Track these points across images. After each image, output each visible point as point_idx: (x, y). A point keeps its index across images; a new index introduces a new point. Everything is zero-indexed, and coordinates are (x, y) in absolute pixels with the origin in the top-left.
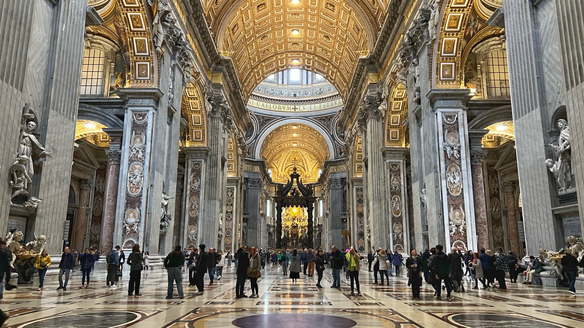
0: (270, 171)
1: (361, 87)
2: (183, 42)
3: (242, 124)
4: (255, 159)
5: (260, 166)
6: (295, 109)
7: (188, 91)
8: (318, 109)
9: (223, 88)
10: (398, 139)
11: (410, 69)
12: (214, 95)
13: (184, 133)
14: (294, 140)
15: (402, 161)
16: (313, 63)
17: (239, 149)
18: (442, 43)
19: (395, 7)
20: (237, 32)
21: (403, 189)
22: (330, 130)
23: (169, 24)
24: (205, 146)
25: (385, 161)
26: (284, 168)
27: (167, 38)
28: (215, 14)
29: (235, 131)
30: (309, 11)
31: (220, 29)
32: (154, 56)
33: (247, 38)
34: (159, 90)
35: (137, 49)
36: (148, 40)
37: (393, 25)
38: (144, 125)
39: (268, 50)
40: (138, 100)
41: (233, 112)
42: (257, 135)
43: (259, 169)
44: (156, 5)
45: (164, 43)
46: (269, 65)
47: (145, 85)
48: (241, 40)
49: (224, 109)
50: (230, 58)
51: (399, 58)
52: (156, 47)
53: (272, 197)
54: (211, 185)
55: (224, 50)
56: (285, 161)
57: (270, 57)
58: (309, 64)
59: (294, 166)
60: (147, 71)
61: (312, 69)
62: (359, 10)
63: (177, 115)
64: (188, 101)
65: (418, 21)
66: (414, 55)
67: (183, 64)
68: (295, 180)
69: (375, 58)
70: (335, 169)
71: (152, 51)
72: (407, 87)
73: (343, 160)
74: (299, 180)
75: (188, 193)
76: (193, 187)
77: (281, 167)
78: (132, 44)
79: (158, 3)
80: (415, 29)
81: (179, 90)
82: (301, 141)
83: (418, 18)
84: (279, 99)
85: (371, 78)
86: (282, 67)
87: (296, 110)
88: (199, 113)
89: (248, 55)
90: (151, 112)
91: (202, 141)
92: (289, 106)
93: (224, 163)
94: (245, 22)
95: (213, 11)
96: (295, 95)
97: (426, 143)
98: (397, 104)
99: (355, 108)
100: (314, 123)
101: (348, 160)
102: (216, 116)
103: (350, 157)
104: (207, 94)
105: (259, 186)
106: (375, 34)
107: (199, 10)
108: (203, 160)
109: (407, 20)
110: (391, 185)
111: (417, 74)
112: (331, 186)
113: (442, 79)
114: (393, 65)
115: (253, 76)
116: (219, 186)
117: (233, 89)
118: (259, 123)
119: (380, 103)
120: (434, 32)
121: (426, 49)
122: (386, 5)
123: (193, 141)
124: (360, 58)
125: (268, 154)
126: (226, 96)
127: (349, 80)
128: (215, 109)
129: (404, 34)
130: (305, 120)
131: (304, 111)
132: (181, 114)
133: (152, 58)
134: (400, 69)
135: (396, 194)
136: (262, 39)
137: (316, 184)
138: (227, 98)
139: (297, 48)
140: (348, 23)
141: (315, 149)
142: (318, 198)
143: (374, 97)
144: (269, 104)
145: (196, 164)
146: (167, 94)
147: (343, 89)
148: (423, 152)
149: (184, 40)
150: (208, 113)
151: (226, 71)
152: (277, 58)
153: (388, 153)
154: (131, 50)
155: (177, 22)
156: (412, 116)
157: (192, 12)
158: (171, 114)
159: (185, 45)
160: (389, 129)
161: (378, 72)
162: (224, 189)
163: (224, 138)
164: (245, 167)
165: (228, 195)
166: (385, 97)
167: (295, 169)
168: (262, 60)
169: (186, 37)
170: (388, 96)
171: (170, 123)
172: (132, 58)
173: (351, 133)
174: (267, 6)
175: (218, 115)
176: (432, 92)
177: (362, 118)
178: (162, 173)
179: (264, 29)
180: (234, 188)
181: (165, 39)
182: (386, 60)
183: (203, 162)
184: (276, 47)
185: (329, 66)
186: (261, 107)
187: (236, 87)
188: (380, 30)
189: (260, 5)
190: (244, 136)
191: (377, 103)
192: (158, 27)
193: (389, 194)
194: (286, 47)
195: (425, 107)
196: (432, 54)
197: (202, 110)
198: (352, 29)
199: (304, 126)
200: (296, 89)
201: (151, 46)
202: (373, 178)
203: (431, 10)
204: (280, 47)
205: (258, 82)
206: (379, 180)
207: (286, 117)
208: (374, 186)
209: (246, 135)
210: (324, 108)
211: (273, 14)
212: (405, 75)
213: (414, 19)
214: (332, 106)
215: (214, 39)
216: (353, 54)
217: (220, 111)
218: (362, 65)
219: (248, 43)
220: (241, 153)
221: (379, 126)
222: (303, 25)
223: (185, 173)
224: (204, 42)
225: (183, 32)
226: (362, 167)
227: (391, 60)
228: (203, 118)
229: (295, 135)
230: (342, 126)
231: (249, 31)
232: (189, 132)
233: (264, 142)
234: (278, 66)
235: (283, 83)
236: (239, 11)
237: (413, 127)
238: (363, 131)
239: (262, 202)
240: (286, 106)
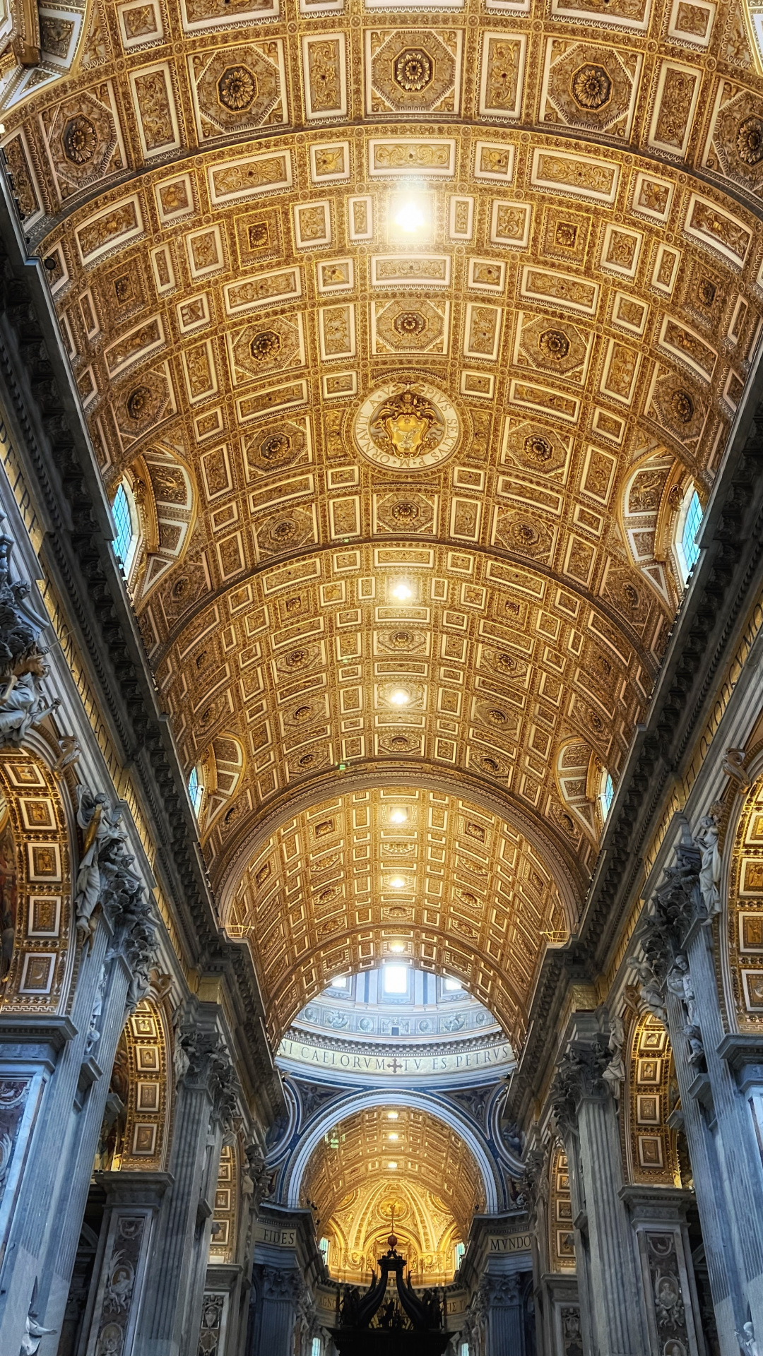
0: (324, 1244)
1: (556, 1019)
2: (143, 906)
3: (261, 1109)
4: (285, 1206)
5: (299, 1230)
6: (395, 1066)
7: (136, 1021)
8: (452, 1069)
9: (221, 1012)
10: (661, 1165)
11: (672, 981)
12: (197, 1032)
13: (112, 1133)
14: (392, 1151)
15: (678, 1230)
16: (439, 955)
17: (248, 1178)
18: (738, 923)
19: (620, 840)
20: (266, 882)
21: (689, 1317)
22: (484, 1127)
23: (115, 868)
24: (160, 1170)
25: (634, 1227)
26: (363, 1236)
27: (106, 897)
28: (222, 843)
29: (242, 1126)
30: (430, 839)
31: (228, 875)
32: (70, 938)
33: (288, 894)
34: (67, 1020)
35: (34, 921)
36: (62, 903)
37: (619, 875)
38: (16, 1111)
39: (334, 922)
40: (12, 1046)
41: (241, 1074)
42: (297, 1138)
43: (294, 1237)
44: (93, 828)
45: (98, 909)
46: (337, 957)
47: (37, 1009)
48: (274, 900)
49: (217, 1066)
50: (246, 942)
51: (639, 952)
52: (77, 918)
53: (328, 1329)
54: (161, 1288)
55: (234, 922)
56: (365, 1214)
57: (340, 937)
58: (431, 955)
59: (390, 1229)
60: (48, 975)
61: (437, 968)
62: (539, 839)
63: (102, 1086)
64: (133, 1045)
65: (674, 870)
66: (676, 947)
67: (135, 956)
68: (392, 1274)
69: (585, 950)
70: (500, 1242)
71: (67, 926)
72: (668, 1025)
73: (522, 1217)
74: (404, 1277)
75: (98, 1312)
76: (113, 1295)
77: (354, 1233)
78: (25, 910)
79: (99, 823)
80: (669, 888)
81: (116, 1020)
82: (409, 1155)
83: (673, 865)
84: (356, 1039)
85: (579, 999)
86: (366, 962)
87: (399, 1071)
88: (157, 1077)
89: (287, 934)
90: (37, 1079)
91: (155, 1157)
92: (380, 1059)
93: (204, 1221)
94: (287, 861)
95: (218, 838)
96: (395, 1031)
97: (736, 1180)
98: (648, 1065)
99: (544, 1072)
100: (444, 1107)
101: (535, 1217)
102: (197, 1086)
103: (540, 1209)
104: (181, 1028)
105: (292, 1291)
106: (579, 893)
107: (188, 836)
108: (150, 1213)
109: (649, 869)
110: (656, 1305)
111: (688, 994)
112: (492, 1296)
113: (749, 1008)
114: (629, 969)
115: (296, 982)
116: (183, 1295)
117: (245, 1015)
118: (304, 1104)
119: (607, 1063)
120: (716, 898)
121: (702, 935)
122: (599, 832)
123: (131, 1155)
124: (548, 947)
125: (320, 1191)
126: (227, 1034)
127: (527, 997)
128: (198, 1067)
129: (646, 898)
130: (421, 1097)
131: (418, 1072)
132: (113, 1081)
133: (65, 944)
134: (646, 979)
135: (673, 1334)
136: (321, 898)
137: (450, 1289)
138: (228, 1040)
139: (401, 918)
140: (516, 868)
141: (449, 1181)
142: (457, 1336)
143: (589, 1045)
144: (331, 1053)
145: (131, 1224)
146: (84, 1030)
147: (512, 1021)
148: (730, 1207)
149: (144, 902)
150: (177, 1078)
151: (232, 971)
152: (354, 941)
153: (640, 1204)
154: (20, 924)
155: (136, 861)
156: (688, 1102)
157: (172, 841)
158: (86, 1083)
159: (145, 913)
160: (636, 1133)
161: (592, 983)
162: (195, 1304)
163: (212, 1148)
164: (260, 1230)
165: (205, 1321)
166: (616, 1046)
167: (392, 1242)
168: (319, 945)
169: (151, 893)
170: (623, 1045)
171: (79, 1107)
172: (18, 943)
173: (538, 1140)
174: (337, 827)
175: (202, 1084)
176: (732, 1041)
177: (563, 1099)
178: (36, 1255)
179: (328, 875)
180: (222, 1298)
181: (101, 901)
182: (610, 956)
183: (149, 1218)
184: (352, 916)
185: (476, 962)
186: (311, 1061)
187: (252, 1011)
188: (589, 885)
189: (322, 824)
190: (261, 1141)
191: (599, 1061)
192: (90, 874)
193: (654, 1335)
194: (376, 917)
195: (719, 1080)
196: (718, 948)
197: (164, 1071)
198: (526, 881)
199: (417, 1113)
200: (398, 1016)
201: (68, 916)
202: (604, 1279)
203: (702, 849)
204: (363, 915)
205: (307, 996)
206: (623, 1286)
207: (371, 1088)
208: (611, 1305)
209: (268, 1135)
210: (467, 1068)
211: (349, 843)
212: (659, 996)
213: (666, 865)
214: (488, 1063)
215: (213, 897)
216: (531, 936)
217: (208, 1072)
218: (556, 966)
219: (289, 905)
220: (251, 1191)
221: (608, 1125)
222: (415, 868)
223: (99, 1251)
224: (189, 905)
225: (144, 884)
226: (573, 1243)
227: (622, 956)
228: (164, 1090)
229: (393, 1137)
230: (514, 1119)
231: (294, 879)
232: (123, 1131)
233: (312, 1157)
234: (355, 959)
235: (366, 999)
236: (276, 837)
237: (696, 1132)
238: (568, 1136)
239: (299, 1343)
240: (374, 1059)
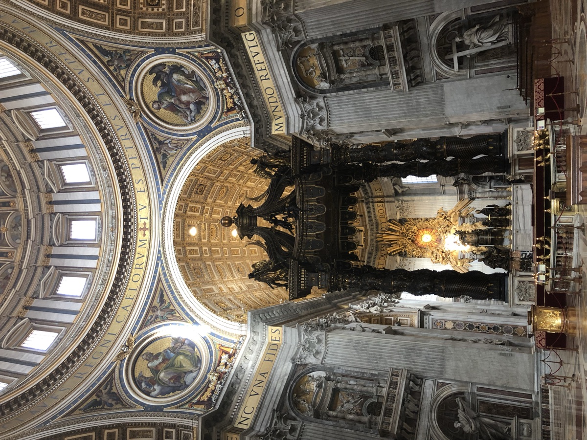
6: (145, 229)
22: (187, 141)
87: (148, 226)
92: (139, 243)
235: (96, 258)
240: (138, 249)
